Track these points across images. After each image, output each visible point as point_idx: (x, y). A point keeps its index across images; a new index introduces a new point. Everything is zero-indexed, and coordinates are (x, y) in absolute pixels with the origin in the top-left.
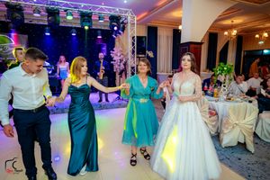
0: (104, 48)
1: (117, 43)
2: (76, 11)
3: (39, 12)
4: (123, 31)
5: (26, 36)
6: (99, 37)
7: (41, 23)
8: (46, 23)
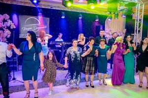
5: (49, 19)
6: (97, 20)
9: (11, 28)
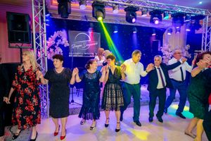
5: (99, 34)
6: (154, 35)
9: (65, 46)
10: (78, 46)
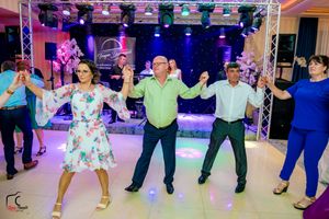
0: (228, 53)
1: (247, 45)
2: (194, 4)
3: (151, 11)
4: (258, 28)
5: (134, 39)
6: (222, 37)
7: (151, 22)
8: (157, 22)
9: (79, 56)
10: (105, 56)
